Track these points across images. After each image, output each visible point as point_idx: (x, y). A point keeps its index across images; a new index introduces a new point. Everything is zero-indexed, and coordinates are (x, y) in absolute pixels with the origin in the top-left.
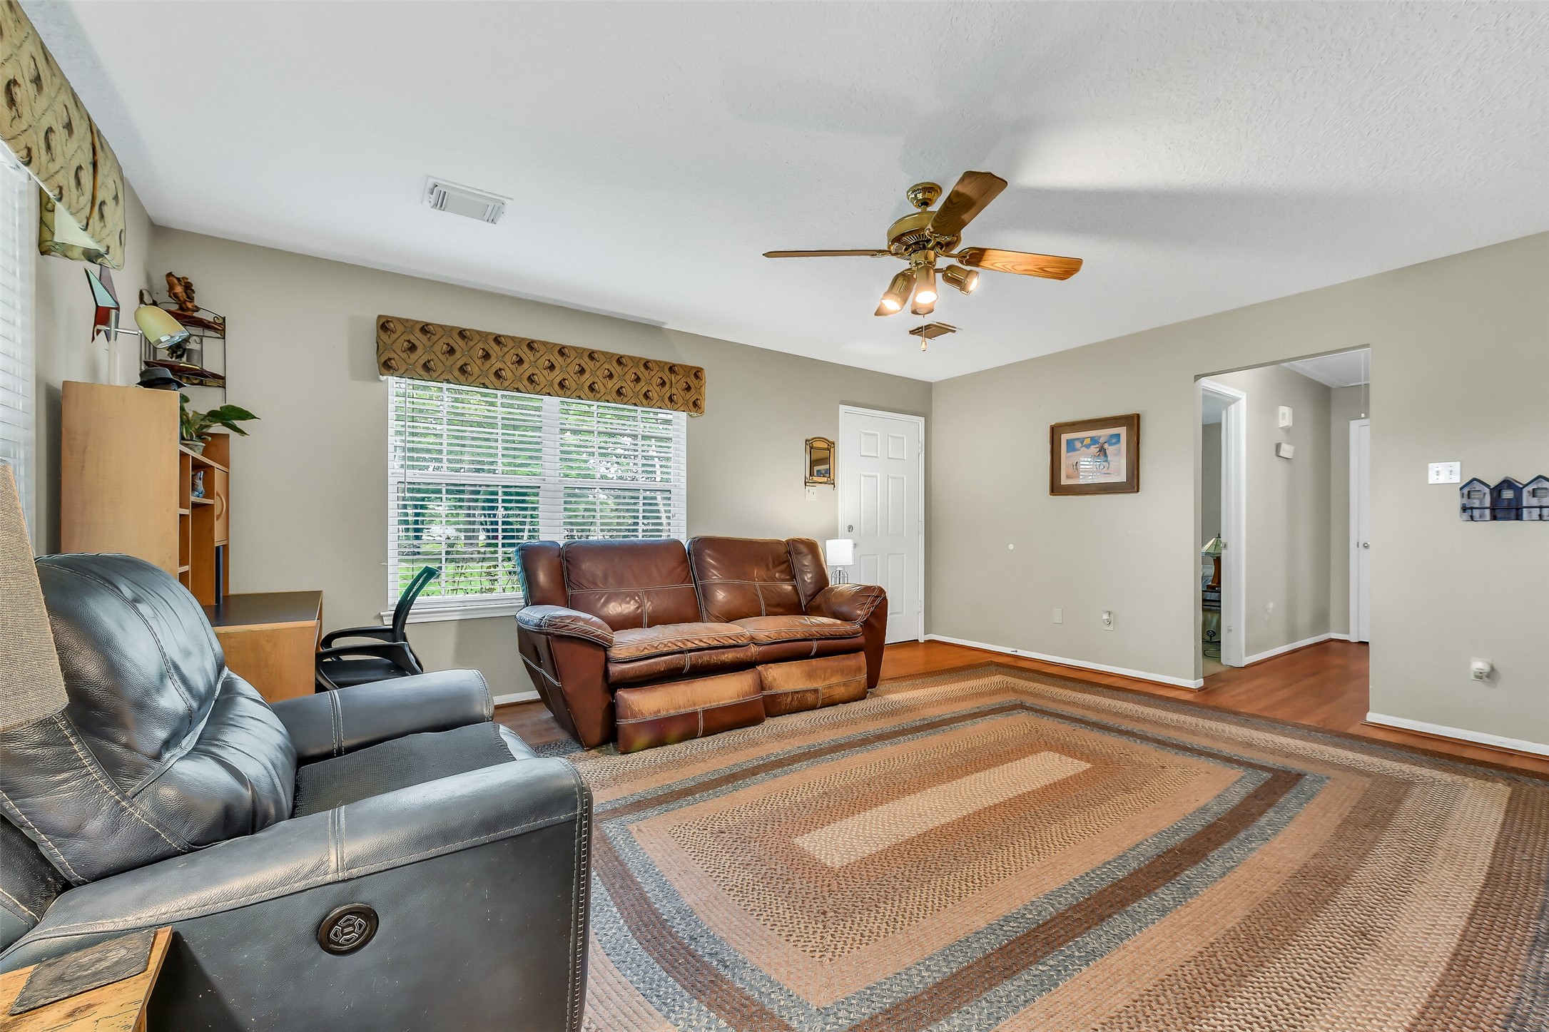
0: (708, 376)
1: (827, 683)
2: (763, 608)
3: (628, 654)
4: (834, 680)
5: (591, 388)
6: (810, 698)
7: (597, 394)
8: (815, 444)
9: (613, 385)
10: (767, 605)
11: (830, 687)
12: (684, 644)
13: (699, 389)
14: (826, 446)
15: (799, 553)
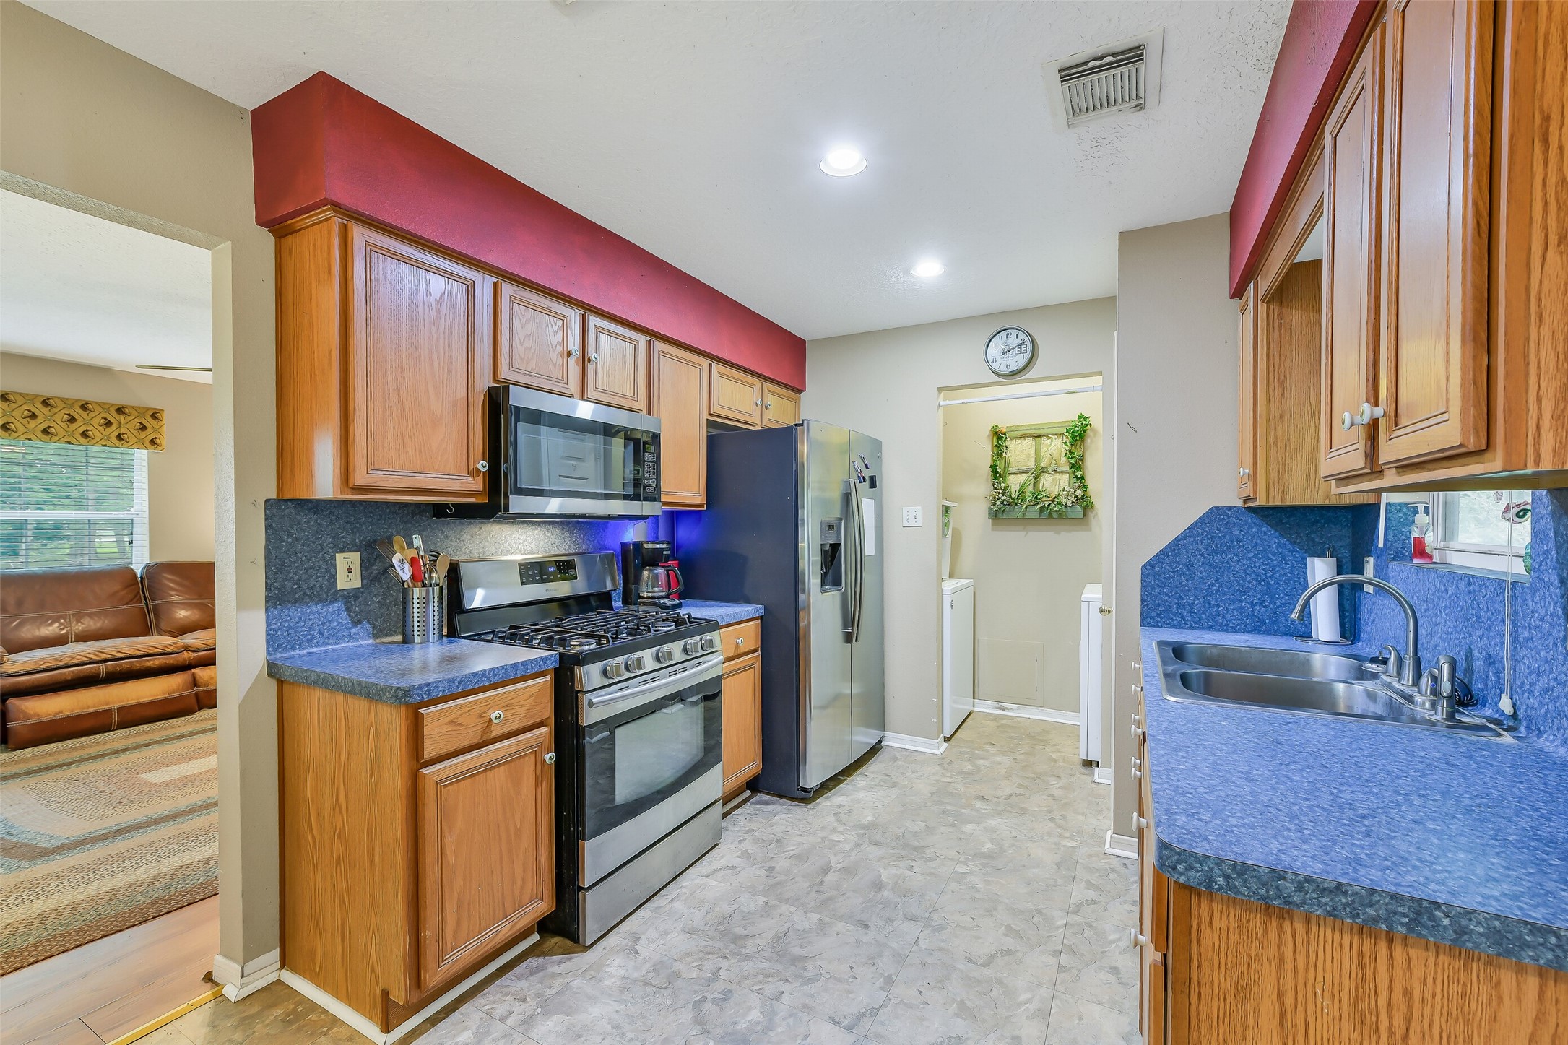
3: (22, 668)
7: (13, 433)
12: (96, 655)
13: (157, 429)
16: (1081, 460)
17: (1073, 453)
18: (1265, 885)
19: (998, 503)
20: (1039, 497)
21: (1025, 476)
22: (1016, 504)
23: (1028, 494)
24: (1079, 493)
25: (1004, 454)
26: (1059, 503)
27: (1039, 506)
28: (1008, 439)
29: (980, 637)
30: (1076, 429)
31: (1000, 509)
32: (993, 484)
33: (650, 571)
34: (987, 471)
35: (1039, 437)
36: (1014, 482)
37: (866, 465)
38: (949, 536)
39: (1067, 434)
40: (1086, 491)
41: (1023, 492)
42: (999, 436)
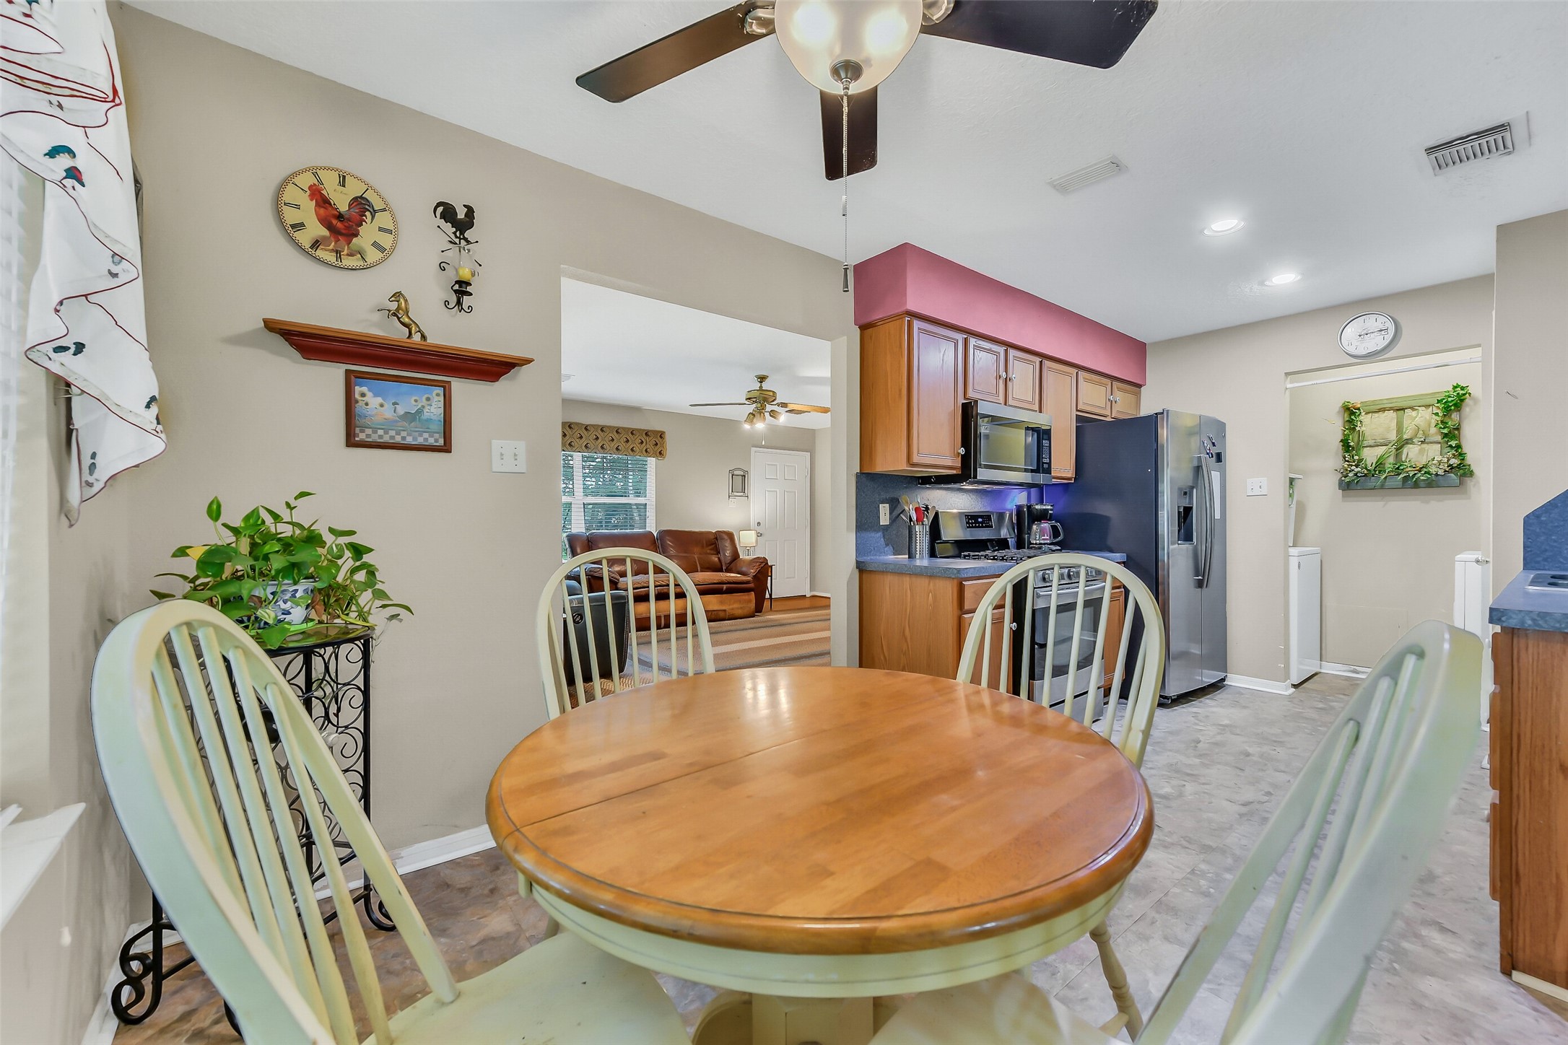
0: (668, 437)
1: (731, 607)
2: (699, 568)
4: (735, 606)
5: (602, 447)
6: (722, 615)
8: (735, 473)
9: (614, 445)
10: (701, 568)
11: (733, 609)
13: (662, 445)
14: (742, 473)
15: (723, 539)
16: (1458, 429)
17: (1447, 423)
18: (1559, 622)
19: (1351, 475)
20: (1402, 468)
21: (1385, 448)
22: (1373, 476)
23: (1387, 465)
24: (1454, 462)
25: (1358, 429)
26: (1428, 473)
27: (1402, 476)
28: (1363, 414)
29: (1327, 602)
30: (1450, 399)
31: (1353, 480)
32: (1344, 457)
33: (1038, 525)
34: (1336, 445)
35: (1403, 409)
36: (1370, 456)
37: (1213, 443)
38: (1294, 506)
39: (1438, 405)
40: (1463, 459)
41: (1381, 464)
42: (1350, 413)
